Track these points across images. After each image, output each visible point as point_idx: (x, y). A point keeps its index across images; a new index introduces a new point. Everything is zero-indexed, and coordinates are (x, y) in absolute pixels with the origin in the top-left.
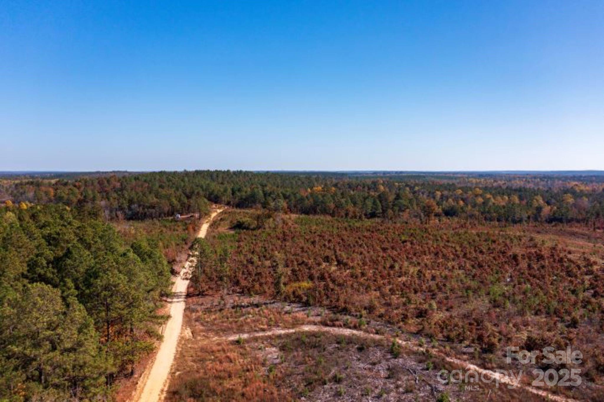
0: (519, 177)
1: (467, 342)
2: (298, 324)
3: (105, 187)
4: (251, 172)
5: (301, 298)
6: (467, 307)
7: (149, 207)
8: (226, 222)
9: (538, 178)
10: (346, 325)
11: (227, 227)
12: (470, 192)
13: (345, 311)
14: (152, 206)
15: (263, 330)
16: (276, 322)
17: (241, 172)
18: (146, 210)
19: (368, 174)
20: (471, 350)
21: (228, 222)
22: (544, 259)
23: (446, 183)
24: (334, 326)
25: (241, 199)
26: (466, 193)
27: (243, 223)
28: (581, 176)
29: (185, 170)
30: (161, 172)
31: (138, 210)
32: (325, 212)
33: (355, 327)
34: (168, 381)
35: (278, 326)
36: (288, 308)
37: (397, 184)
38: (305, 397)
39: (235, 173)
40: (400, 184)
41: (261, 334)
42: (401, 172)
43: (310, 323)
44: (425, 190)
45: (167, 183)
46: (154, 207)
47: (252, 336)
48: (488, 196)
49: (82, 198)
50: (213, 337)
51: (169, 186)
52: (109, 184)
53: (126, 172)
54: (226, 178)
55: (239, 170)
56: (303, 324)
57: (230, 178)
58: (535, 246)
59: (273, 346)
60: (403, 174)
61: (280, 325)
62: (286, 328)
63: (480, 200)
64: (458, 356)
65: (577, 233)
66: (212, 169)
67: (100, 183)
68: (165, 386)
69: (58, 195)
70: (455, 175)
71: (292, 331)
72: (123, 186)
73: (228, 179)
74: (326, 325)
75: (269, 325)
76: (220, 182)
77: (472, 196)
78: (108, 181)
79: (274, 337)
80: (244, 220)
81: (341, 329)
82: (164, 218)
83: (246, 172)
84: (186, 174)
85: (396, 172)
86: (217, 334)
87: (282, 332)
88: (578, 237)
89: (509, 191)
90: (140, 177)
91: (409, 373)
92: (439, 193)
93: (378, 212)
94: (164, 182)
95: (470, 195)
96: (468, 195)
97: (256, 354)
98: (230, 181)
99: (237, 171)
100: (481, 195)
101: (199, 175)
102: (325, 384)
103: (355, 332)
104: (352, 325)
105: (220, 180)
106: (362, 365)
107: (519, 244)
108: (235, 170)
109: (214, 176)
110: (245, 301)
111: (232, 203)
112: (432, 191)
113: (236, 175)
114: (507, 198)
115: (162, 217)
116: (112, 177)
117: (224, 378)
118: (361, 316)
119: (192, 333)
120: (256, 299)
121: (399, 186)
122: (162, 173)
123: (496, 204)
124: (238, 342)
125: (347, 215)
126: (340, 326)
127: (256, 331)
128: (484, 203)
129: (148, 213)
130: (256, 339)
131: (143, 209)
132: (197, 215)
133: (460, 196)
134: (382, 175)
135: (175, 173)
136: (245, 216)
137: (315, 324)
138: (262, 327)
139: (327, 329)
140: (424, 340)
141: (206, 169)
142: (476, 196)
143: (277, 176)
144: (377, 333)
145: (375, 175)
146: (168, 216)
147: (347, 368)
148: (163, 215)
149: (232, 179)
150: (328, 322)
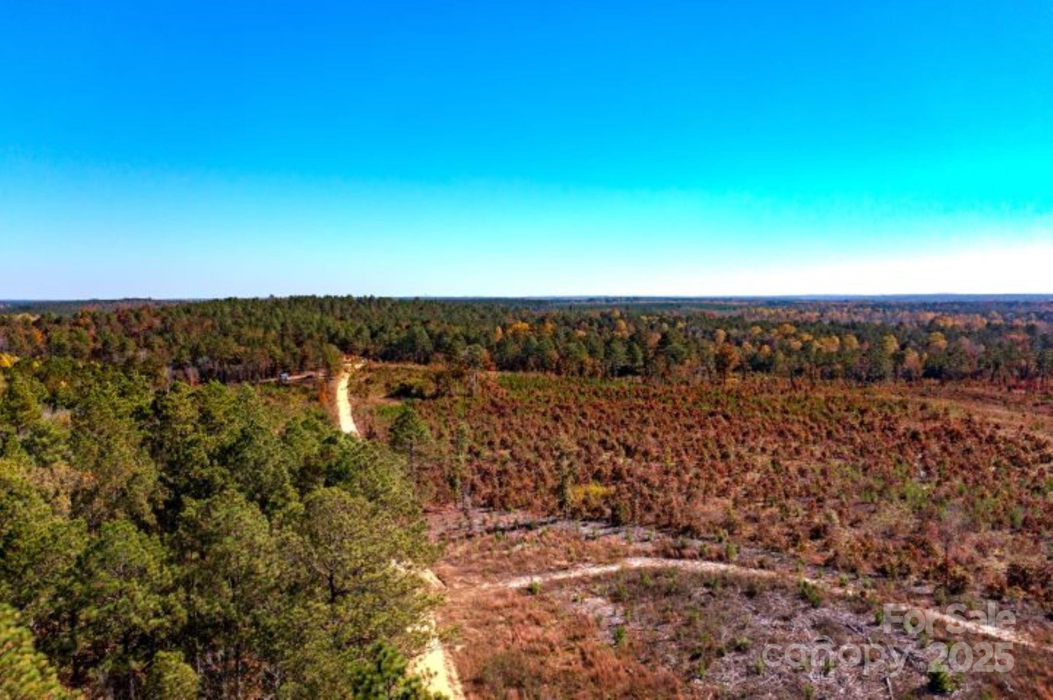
0: (835, 306)
1: (913, 578)
2: (619, 556)
3: (134, 326)
4: (389, 299)
5: (602, 513)
6: (879, 519)
7: (230, 362)
8: (378, 386)
9: (868, 306)
10: (702, 555)
11: (383, 395)
12: (775, 331)
13: (689, 531)
14: (236, 359)
15: (565, 569)
16: (580, 554)
17: (371, 299)
18: (226, 366)
19: (580, 301)
20: (928, 590)
21: (381, 385)
22: (962, 439)
23: (727, 316)
24: (682, 557)
25: (391, 345)
26: (768, 331)
27: (411, 387)
28: (935, 304)
29: (272, 296)
30: (229, 300)
31: (211, 366)
32: (542, 366)
33: (720, 558)
34: (451, 663)
35: (586, 561)
36: (586, 530)
37: (644, 318)
38: (700, 678)
39: (360, 300)
40: (651, 318)
41: (561, 576)
42: (636, 299)
43: (638, 553)
44: (698, 328)
45: (247, 319)
46: (239, 362)
47: (548, 579)
48: (807, 337)
49: (99, 346)
50: (481, 584)
51: (250, 323)
52: (139, 320)
53: (150, 300)
54: (347, 310)
55: (368, 296)
56: (627, 556)
57: (354, 310)
58: (935, 417)
59: (595, 595)
60: (641, 302)
61: (589, 558)
62: (599, 563)
63: (796, 344)
64: (912, 601)
65: (983, 395)
66: (321, 294)
67: (123, 319)
68: (449, 670)
69: (55, 341)
70: (729, 303)
71: (614, 568)
72: (168, 324)
73: (350, 311)
74: (668, 556)
75: (571, 560)
76: (339, 316)
77: (778, 338)
78: (137, 316)
79: (587, 580)
80: (411, 381)
81: (697, 563)
82: (260, 381)
83: (381, 298)
84: (276, 303)
85: (628, 299)
86: (485, 578)
87: (596, 571)
88: (988, 402)
89: (836, 329)
90: (193, 309)
91: (850, 631)
92: (721, 333)
93: (637, 364)
94: (239, 317)
95: (776, 335)
96: (772, 335)
97: (576, 610)
98: (354, 314)
99: (365, 297)
100: (794, 335)
101: (298, 304)
102: (723, 655)
103: (722, 566)
104: (714, 555)
105: (338, 312)
106: (765, 622)
107: (907, 415)
108: (361, 295)
109: (327, 305)
110: (506, 520)
111: (371, 353)
112: (710, 329)
113: (364, 304)
114: (837, 340)
115: (257, 380)
116: (143, 308)
117: (543, 653)
118: (720, 540)
119: (439, 579)
120: (518, 516)
121: (649, 321)
122: (231, 301)
123: (824, 351)
124: (531, 590)
125: (581, 371)
126: (693, 557)
127: (550, 570)
128: (802, 349)
129: (229, 372)
130: (560, 584)
131: (221, 364)
132: (321, 375)
133: (759, 337)
134: (604, 303)
135: (255, 300)
136: (410, 376)
137: (647, 555)
138: (558, 563)
139: (671, 563)
140: (845, 576)
141: (310, 294)
142: (786, 336)
143: (434, 305)
144: (762, 566)
145: (593, 303)
146: (267, 377)
147: (743, 627)
148: (258, 375)
149: (358, 311)
150: (672, 551)
